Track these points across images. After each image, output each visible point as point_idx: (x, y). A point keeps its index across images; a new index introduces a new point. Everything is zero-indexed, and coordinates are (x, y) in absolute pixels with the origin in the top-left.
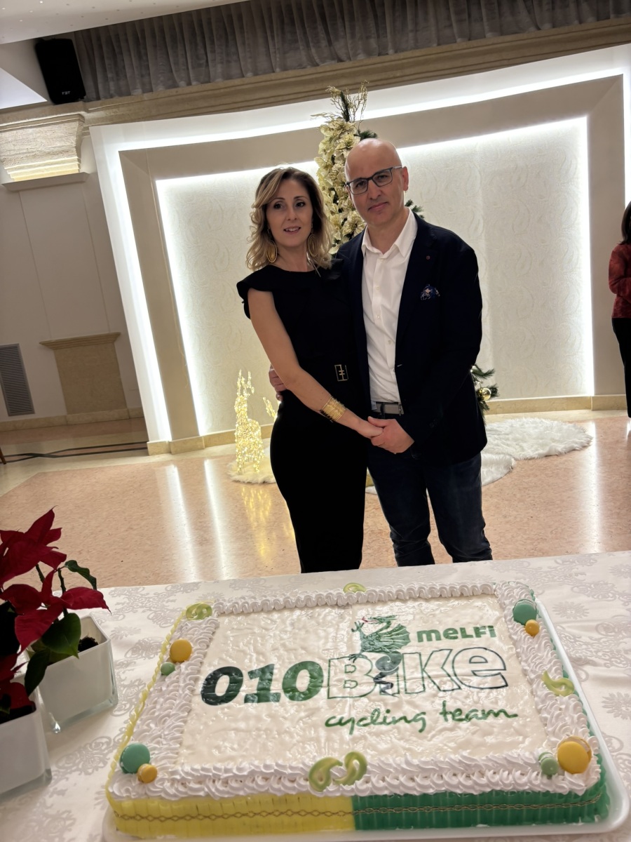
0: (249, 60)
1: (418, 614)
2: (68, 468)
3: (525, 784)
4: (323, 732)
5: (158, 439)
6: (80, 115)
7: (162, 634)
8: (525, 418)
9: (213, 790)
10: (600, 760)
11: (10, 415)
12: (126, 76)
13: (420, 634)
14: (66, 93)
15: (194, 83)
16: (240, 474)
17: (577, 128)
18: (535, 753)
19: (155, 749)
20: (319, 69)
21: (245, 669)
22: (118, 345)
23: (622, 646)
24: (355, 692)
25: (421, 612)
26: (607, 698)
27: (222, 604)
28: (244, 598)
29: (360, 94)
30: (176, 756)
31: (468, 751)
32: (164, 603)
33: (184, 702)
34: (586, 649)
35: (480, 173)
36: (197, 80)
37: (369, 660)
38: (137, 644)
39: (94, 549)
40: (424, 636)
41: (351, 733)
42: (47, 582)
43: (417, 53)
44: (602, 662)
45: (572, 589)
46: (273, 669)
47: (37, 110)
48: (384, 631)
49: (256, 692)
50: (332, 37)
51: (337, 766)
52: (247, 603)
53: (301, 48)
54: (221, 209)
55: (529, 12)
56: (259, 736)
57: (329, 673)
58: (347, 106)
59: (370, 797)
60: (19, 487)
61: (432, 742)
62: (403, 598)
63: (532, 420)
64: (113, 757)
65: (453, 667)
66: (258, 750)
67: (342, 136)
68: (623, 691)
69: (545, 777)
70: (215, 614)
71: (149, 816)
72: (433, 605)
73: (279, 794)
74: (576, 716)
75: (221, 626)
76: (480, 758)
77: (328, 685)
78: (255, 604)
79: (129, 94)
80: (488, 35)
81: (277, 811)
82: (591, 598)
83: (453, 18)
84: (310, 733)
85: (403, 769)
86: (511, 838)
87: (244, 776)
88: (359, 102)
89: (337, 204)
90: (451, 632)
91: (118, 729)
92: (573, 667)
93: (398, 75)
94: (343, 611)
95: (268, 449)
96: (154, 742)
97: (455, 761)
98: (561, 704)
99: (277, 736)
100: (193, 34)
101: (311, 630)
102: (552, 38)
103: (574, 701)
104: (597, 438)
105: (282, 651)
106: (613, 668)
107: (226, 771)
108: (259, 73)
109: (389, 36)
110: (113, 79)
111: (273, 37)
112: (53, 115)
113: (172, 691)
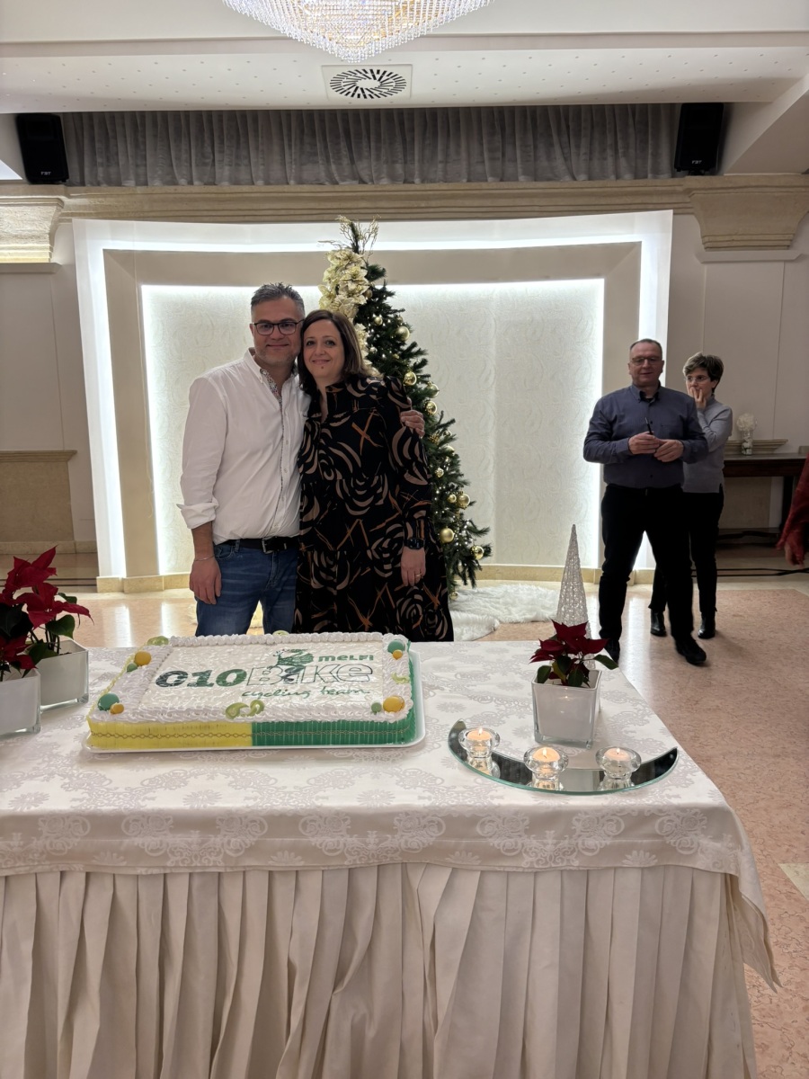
0: (262, 167)
3: (361, 717)
4: (240, 698)
5: (111, 574)
6: (58, 199)
8: (523, 585)
9: (161, 718)
12: (118, 164)
13: (321, 658)
14: (46, 173)
15: (196, 183)
17: (593, 289)
18: (374, 703)
20: (337, 188)
21: (190, 672)
22: (72, 467)
24: (267, 682)
29: (373, 225)
33: (144, 684)
35: (495, 321)
36: (200, 179)
37: (281, 669)
40: (324, 659)
43: (444, 186)
46: (211, 672)
47: (10, 187)
48: (297, 656)
49: (196, 682)
50: (355, 156)
51: (245, 707)
53: (320, 162)
54: (212, 324)
55: (566, 159)
57: (251, 674)
58: (356, 237)
59: (264, 723)
63: (528, 588)
65: (338, 673)
67: (349, 267)
69: (373, 714)
70: (170, 644)
71: (116, 734)
73: (204, 722)
74: (404, 692)
75: (175, 650)
77: (249, 681)
79: (119, 184)
80: (521, 178)
83: (486, 155)
85: (287, 709)
87: (182, 711)
90: (343, 657)
93: (423, 205)
94: (269, 647)
97: (321, 706)
98: (398, 687)
100: (201, 130)
101: (243, 655)
102: (587, 190)
103: (406, 686)
105: (219, 664)
108: (272, 182)
109: (417, 164)
110: (102, 165)
111: (290, 146)
112: (27, 195)
113: (135, 678)
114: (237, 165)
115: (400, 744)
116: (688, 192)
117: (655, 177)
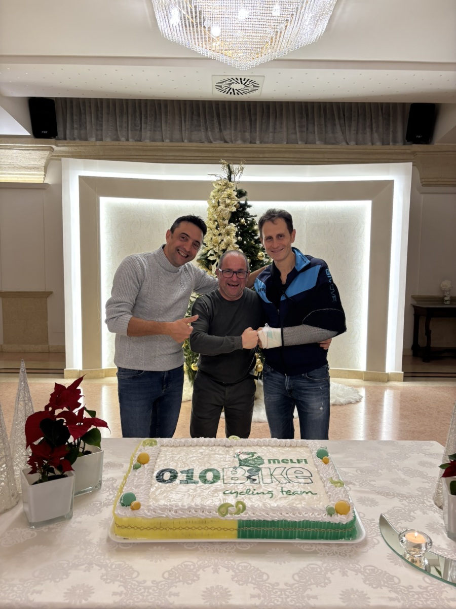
0: (169, 132)
1: (268, 452)
3: (320, 518)
4: (222, 496)
5: (72, 367)
6: (51, 147)
9: (170, 514)
10: (354, 512)
12: (86, 129)
13: (269, 460)
14: (45, 132)
15: (130, 140)
17: (366, 206)
18: (325, 505)
20: (212, 145)
21: (178, 470)
22: (50, 301)
24: (238, 482)
25: (270, 451)
29: (240, 166)
30: (148, 501)
33: (148, 481)
36: (133, 138)
37: (244, 469)
40: (272, 461)
41: (237, 496)
43: (274, 146)
46: (193, 471)
47: (23, 139)
48: (251, 458)
49: (185, 480)
50: (222, 127)
51: (231, 507)
53: (202, 130)
54: (140, 221)
55: (343, 133)
57: (223, 474)
58: (230, 172)
59: (247, 520)
62: (260, 444)
65: (286, 474)
67: (226, 190)
68: (367, 496)
69: (329, 516)
70: (158, 445)
71: (135, 526)
72: (276, 449)
73: (202, 518)
74: (344, 495)
75: (163, 450)
77: (223, 479)
79: (86, 139)
80: (318, 142)
81: (200, 527)
82: (355, 459)
83: (297, 129)
85: (263, 509)
87: (185, 509)
88: (238, 172)
89: (218, 230)
90: (285, 460)
93: (261, 156)
94: (228, 449)
97: (288, 508)
98: (338, 490)
100: (135, 111)
102: (355, 150)
103: (343, 490)
104: (366, 397)
105: (197, 463)
107: (176, 506)
108: (174, 140)
109: (258, 133)
110: (77, 129)
111: (185, 121)
112: (33, 144)
113: (141, 475)
114: (154, 131)
115: (349, 539)
116: (414, 153)
117: (394, 145)
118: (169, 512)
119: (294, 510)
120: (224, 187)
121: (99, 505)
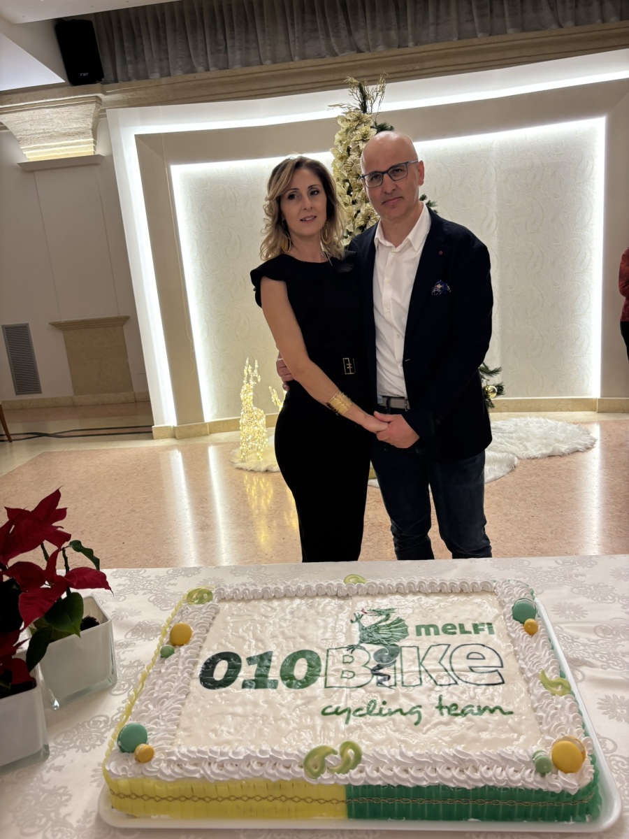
0: (268, 48)
1: (417, 608)
2: (73, 449)
3: (519, 781)
4: (319, 721)
5: (163, 423)
6: (96, 96)
7: (162, 617)
8: (530, 417)
9: (209, 773)
10: (594, 761)
11: (17, 394)
12: (144, 60)
13: (418, 628)
14: (85, 74)
15: (212, 69)
16: (243, 461)
17: (595, 128)
18: (529, 750)
19: (152, 729)
20: (338, 59)
21: (244, 655)
22: (126, 328)
23: (619, 649)
24: (353, 682)
25: (421, 606)
26: (602, 700)
27: (223, 590)
28: (245, 585)
29: (378, 86)
30: (173, 737)
31: (463, 746)
32: (165, 586)
33: (183, 685)
34: (583, 650)
35: (495, 170)
36: (215, 65)
37: (367, 652)
38: (137, 625)
39: (96, 530)
40: (423, 630)
41: (347, 722)
42: (51, 560)
43: (437, 46)
44: (599, 664)
45: (572, 590)
46: (271, 656)
47: (56, 90)
48: (383, 624)
49: (254, 678)
50: (352, 28)
51: (332, 755)
52: (248, 589)
53: (321, 37)
54: (235, 196)
55: (552, 9)
56: (255, 721)
57: (327, 662)
58: (364, 97)
59: (364, 787)
60: (24, 465)
61: (427, 735)
62: (403, 592)
63: (536, 419)
64: (110, 736)
65: (450, 662)
66: (254, 735)
67: (359, 127)
68: (619, 693)
69: (538, 775)
70: (215, 599)
71: (144, 795)
72: (433, 599)
73: (273, 780)
74: (571, 716)
75: (221, 611)
76: (475, 753)
77: (326, 674)
78: (256, 591)
79: (147, 78)
80: (510, 31)
81: (271, 796)
82: (590, 600)
83: (475, 12)
84: (306, 720)
85: (397, 760)
86: (502, 834)
87: (239, 760)
88: (377, 94)
89: (351, 196)
90: (450, 627)
91: (116, 708)
92: (570, 667)
93: (417, 67)
94: (343, 602)
95: (273, 438)
96: (152, 722)
97: (449, 755)
98: (557, 703)
99: (273, 722)
100: (214, 20)
101: (310, 619)
102: (573, 36)
103: (570, 701)
104: (601, 440)
105: (281, 639)
106: (608, 670)
107: (222, 754)
108: (278, 61)
109: (410, 28)
110: (131, 62)
111: (293, 25)
112: (70, 95)
113: (170, 673)
114: (247, 49)
115: (585, 819)
118: (207, 765)
119: (462, 763)
120: (355, 124)
121: (102, 725)
